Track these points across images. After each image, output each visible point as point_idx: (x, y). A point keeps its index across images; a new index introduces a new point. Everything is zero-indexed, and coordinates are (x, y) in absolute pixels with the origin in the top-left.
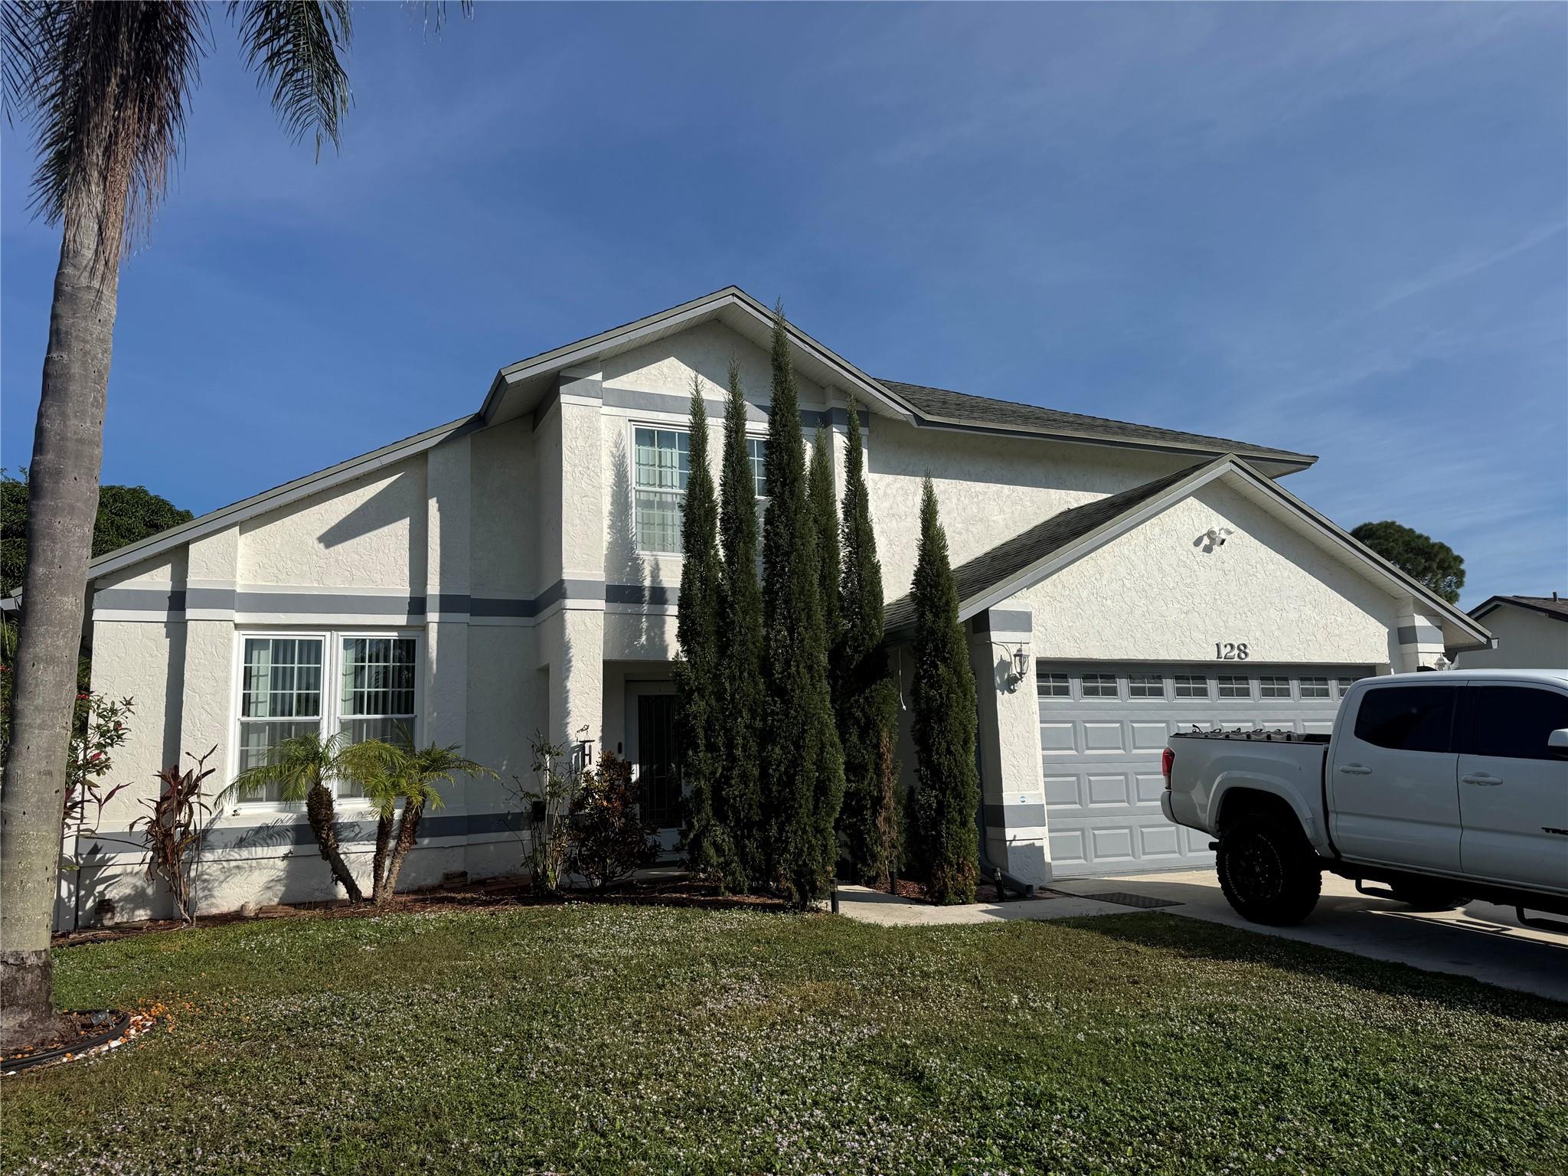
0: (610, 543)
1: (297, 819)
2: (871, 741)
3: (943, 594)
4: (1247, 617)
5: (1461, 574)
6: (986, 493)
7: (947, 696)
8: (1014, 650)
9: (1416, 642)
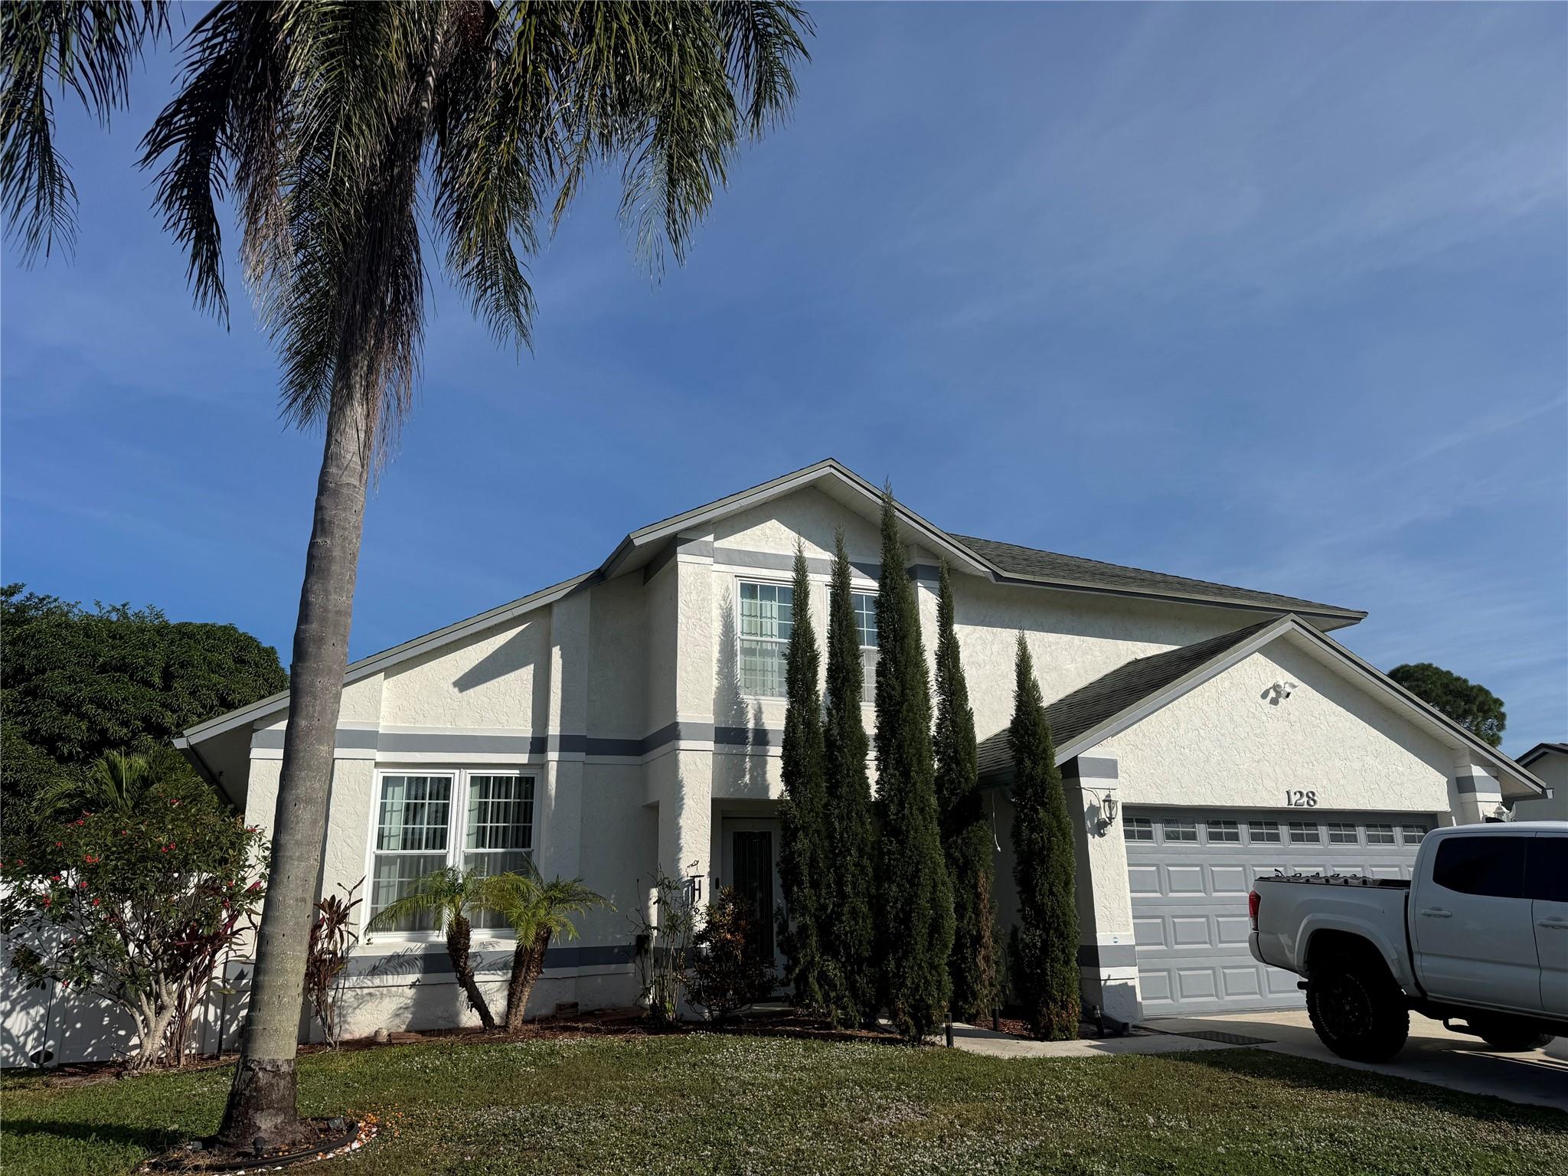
0: (717, 688)
1: (426, 948)
2: (969, 882)
3: (1040, 743)
4: (1313, 765)
5: (1502, 717)
6: (1058, 643)
7: (1048, 839)
8: (1102, 795)
9: (1474, 790)
